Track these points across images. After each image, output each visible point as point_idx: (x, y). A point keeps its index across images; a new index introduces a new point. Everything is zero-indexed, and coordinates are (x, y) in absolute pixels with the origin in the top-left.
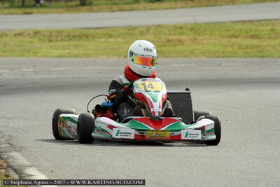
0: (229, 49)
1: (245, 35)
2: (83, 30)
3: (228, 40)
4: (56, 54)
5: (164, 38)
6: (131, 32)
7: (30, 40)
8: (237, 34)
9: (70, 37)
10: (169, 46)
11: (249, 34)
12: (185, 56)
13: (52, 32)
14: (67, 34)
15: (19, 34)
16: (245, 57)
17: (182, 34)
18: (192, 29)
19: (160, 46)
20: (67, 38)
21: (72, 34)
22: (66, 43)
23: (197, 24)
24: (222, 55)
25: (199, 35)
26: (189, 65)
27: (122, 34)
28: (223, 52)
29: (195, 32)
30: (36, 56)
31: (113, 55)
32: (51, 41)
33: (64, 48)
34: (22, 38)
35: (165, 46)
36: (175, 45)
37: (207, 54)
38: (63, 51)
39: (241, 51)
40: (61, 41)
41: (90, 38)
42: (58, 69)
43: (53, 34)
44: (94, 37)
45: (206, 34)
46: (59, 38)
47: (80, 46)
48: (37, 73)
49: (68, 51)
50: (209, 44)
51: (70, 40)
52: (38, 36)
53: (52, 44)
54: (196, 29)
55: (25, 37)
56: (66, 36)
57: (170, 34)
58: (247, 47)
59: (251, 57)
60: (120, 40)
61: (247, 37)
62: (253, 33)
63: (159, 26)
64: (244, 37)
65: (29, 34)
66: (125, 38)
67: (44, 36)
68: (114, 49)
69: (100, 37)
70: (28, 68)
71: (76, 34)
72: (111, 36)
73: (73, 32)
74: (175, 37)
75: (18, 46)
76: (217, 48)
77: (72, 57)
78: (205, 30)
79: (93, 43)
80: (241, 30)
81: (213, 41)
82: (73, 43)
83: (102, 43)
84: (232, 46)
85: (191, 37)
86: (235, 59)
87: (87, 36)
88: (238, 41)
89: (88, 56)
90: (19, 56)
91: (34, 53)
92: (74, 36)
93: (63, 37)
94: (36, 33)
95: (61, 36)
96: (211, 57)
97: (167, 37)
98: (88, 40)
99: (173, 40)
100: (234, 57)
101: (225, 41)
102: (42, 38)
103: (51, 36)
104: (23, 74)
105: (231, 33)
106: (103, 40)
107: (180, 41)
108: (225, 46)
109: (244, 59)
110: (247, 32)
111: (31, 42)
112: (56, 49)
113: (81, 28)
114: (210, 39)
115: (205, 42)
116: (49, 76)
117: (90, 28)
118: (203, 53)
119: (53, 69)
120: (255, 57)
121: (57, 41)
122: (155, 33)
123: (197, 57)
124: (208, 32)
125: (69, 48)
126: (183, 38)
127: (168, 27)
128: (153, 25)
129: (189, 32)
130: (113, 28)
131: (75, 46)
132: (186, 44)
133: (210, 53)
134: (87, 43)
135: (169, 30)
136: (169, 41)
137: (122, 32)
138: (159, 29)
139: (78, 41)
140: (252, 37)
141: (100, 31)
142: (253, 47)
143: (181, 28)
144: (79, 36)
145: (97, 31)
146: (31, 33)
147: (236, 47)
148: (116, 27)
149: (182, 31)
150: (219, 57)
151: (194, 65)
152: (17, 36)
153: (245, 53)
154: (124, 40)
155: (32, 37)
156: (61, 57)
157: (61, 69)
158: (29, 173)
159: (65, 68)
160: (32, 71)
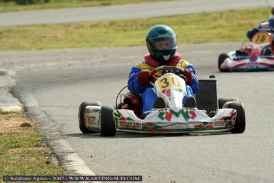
5: (235, 23)
6: (204, 18)
7: (105, 30)
9: (144, 26)
10: (241, 30)
14: (141, 23)
15: (95, 26)
17: (254, 18)
18: (264, 13)
19: (232, 31)
20: (141, 27)
21: (146, 23)
22: (140, 32)
27: (195, 21)
30: (108, 46)
32: (125, 31)
33: (138, 37)
34: (98, 29)
35: (236, 30)
38: (136, 40)
40: (136, 29)
42: (126, 58)
43: (128, 24)
46: (134, 27)
48: (106, 62)
51: (144, 29)
52: (113, 26)
53: (126, 33)
55: (100, 27)
56: (141, 25)
57: (243, 19)
60: (193, 27)
63: (232, 11)
65: (104, 25)
66: (199, 25)
67: (119, 26)
68: (186, 35)
69: (174, 25)
70: (98, 58)
71: (150, 23)
72: (184, 24)
73: (148, 21)
74: (247, 22)
77: (143, 45)
85: (262, 20)
90: (93, 46)
91: (108, 43)
93: (138, 25)
94: (112, 23)
95: (136, 26)
97: (239, 21)
102: (117, 28)
103: (126, 26)
104: (92, 64)
106: (176, 27)
107: (252, 25)
111: (106, 33)
112: (130, 38)
117: (165, 17)
119: (122, 58)
121: (131, 30)
122: (227, 19)
127: (241, 12)
128: (227, 11)
129: (261, 16)
135: (242, 15)
136: (240, 25)
137: (195, 18)
138: (232, 14)
141: (174, 19)
143: (254, 12)
145: (170, 19)
146: (107, 24)
149: (254, 15)
152: (93, 28)
154: (197, 26)
155: (108, 28)
156: (132, 46)
157: (130, 57)
158: (69, 159)
159: (133, 57)
160: (102, 61)
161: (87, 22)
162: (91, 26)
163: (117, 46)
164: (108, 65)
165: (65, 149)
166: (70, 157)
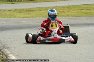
0: (80, 14)
1: (85, 9)
2: (31, 9)
3: (80, 11)
4: (22, 17)
6: (47, 9)
7: (13, 12)
8: (83, 9)
9: (27, 11)
10: (60, 13)
11: (87, 9)
12: (65, 17)
13: (21, 9)
15: (10, 10)
16: (85, 16)
18: (68, 8)
20: (26, 11)
21: (28, 10)
22: (26, 13)
23: (69, 6)
24: (77, 16)
25: (70, 9)
26: (66, 19)
28: (78, 15)
29: (69, 9)
30: (15, 18)
31: (41, 17)
32: (20, 12)
33: (25, 15)
34: (11, 12)
35: (58, 13)
36: (62, 13)
37: (73, 16)
38: (24, 16)
39: (84, 15)
40: (24, 12)
41: (34, 11)
42: (22, 22)
43: (21, 10)
44: (35, 11)
45: (72, 9)
46: (23, 11)
47: (30, 14)
48: (15, 23)
49: (26, 16)
50: (73, 12)
51: (27, 12)
52: (16, 11)
53: (21, 13)
54: (69, 7)
55: (12, 11)
57: (61, 9)
58: (86, 13)
59: (87, 16)
60: (44, 12)
61: (86, 10)
62: (88, 8)
63: (57, 7)
64: (85, 10)
65: (13, 10)
66: (45, 11)
67: (18, 11)
68: (41, 15)
69: (37, 11)
70: (12, 22)
71: (29, 10)
72: (40, 11)
73: (28, 9)
74: (62, 10)
75: (9, 14)
76: (76, 14)
77: (27, 18)
78: (72, 8)
79: (35, 13)
80: (84, 7)
81: (75, 11)
82: (28, 13)
83: (37, 13)
84: (81, 13)
85: (67, 10)
86: (82, 17)
87: (33, 11)
88: (83, 11)
89: (32, 17)
90: (10, 18)
91: (15, 16)
92: (28, 11)
93: (25, 11)
94: (16, 10)
95: (24, 11)
96: (74, 17)
97: (59, 10)
98: (33, 12)
99: (61, 11)
100: (81, 16)
101: (79, 11)
102: (17, 11)
103: (20, 11)
104: (10, 24)
105: (81, 9)
106: (38, 12)
107: (64, 11)
108: (79, 13)
109: (85, 17)
110: (86, 8)
111: (14, 13)
112: (22, 15)
113: (31, 8)
114: (74, 11)
115: (72, 11)
116: (19, 24)
118: (71, 15)
119: (21, 22)
120: (88, 16)
121: (22, 12)
123: (69, 17)
124: (73, 8)
125: (26, 15)
126: (65, 10)
127: (60, 7)
128: (55, 6)
129: (67, 9)
130: (41, 8)
131: (29, 14)
132: (66, 12)
133: (74, 15)
134: (32, 13)
135: (60, 8)
136: (60, 12)
137: (44, 9)
138: (57, 8)
139: (29, 12)
140: (88, 10)
141: (37, 9)
142: (88, 13)
143: (64, 7)
144: (30, 11)
145: (36, 9)
146: (14, 10)
147: (82, 13)
148: (42, 7)
149: (64, 8)
150: (76, 16)
151: (68, 19)
152: (9, 11)
153: (85, 15)
156: (23, 18)
157: (23, 22)
158: (10, 56)
159: (24, 21)
160: (14, 23)
161: (7, 9)
162: (8, 11)
163: (18, 18)
164: (16, 24)
165: (7, 53)
166: (10, 55)
